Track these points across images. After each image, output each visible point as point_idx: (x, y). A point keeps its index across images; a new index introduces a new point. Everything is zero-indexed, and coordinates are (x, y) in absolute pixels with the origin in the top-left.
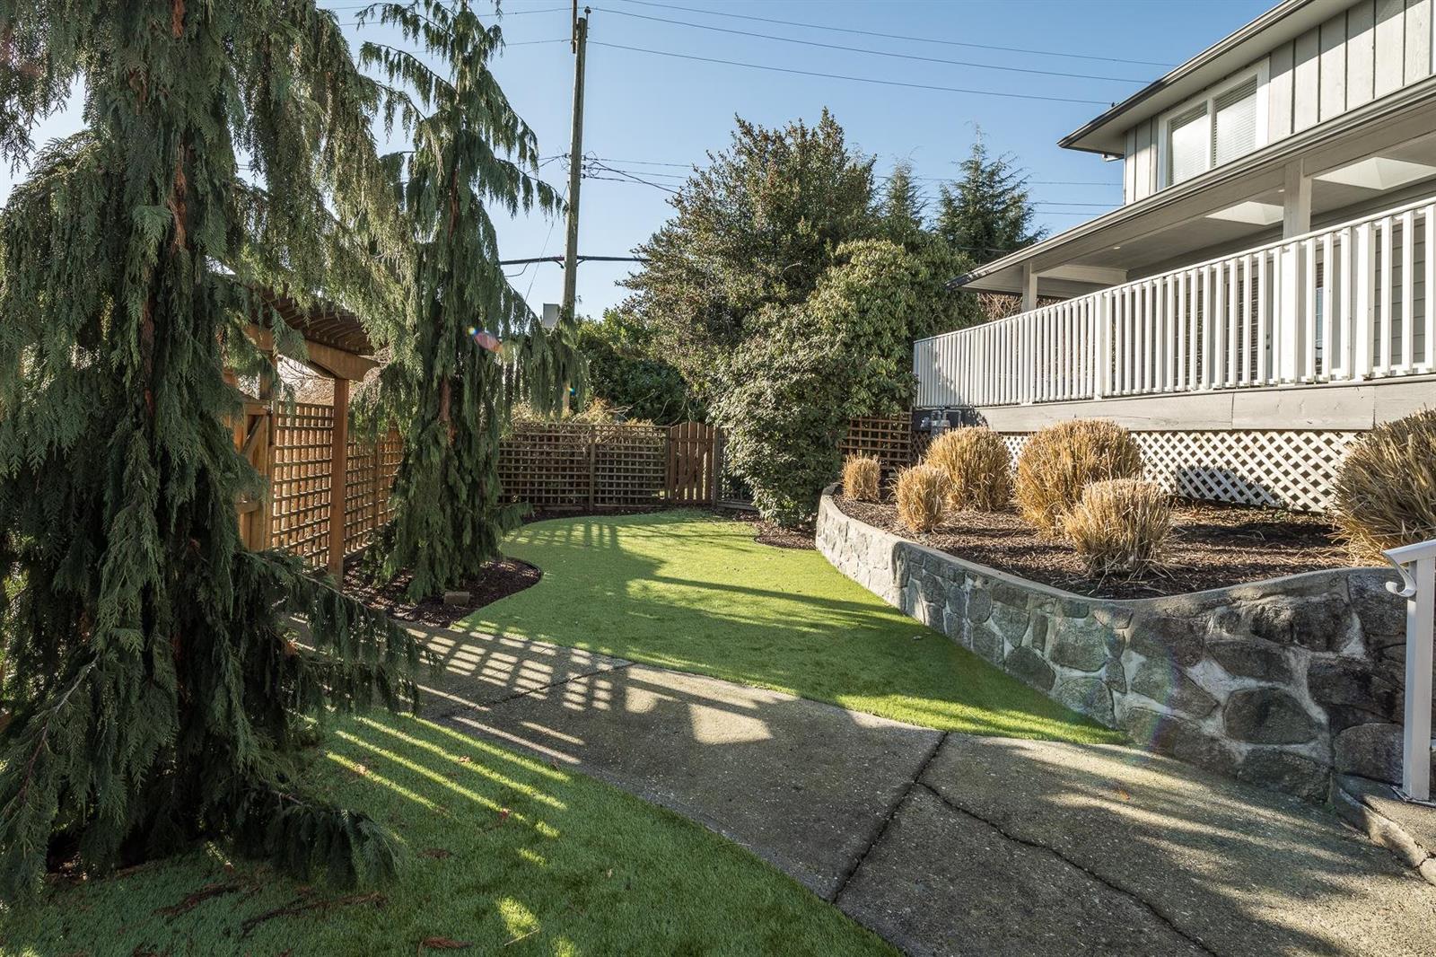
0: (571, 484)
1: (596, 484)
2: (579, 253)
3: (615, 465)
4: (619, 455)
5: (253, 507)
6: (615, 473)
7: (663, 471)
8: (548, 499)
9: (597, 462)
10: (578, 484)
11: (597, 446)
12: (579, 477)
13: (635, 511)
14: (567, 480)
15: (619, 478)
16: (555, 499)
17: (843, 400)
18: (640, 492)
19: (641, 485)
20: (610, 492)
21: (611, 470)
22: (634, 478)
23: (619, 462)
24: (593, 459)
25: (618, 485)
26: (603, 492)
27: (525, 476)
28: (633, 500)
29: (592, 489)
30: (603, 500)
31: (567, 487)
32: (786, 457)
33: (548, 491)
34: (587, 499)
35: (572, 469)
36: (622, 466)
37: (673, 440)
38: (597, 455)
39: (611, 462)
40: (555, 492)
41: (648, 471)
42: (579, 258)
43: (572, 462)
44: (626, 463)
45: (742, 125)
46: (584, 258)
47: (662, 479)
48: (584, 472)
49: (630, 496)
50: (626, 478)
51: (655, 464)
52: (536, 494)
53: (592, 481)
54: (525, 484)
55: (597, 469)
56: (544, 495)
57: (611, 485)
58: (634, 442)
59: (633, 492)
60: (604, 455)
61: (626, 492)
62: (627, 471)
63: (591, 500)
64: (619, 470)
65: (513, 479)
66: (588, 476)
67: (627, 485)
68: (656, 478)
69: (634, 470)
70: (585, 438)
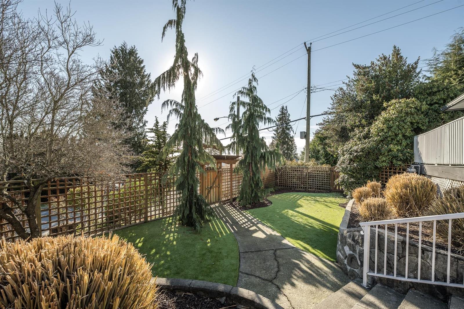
0: (302, 183)
1: (309, 184)
2: (311, 115)
3: (314, 178)
4: (315, 176)
5: (219, 186)
6: (314, 181)
7: (329, 181)
8: (295, 187)
9: (309, 177)
10: (304, 183)
11: (309, 173)
12: (304, 181)
13: (320, 192)
14: (301, 182)
15: (315, 182)
16: (297, 187)
17: (375, 161)
18: (322, 187)
19: (322, 185)
20: (313, 186)
21: (313, 180)
22: (320, 182)
23: (315, 178)
24: (307, 177)
25: (315, 184)
26: (311, 186)
27: (289, 180)
28: (320, 189)
29: (307, 185)
30: (311, 188)
31: (301, 184)
32: (352, 180)
33: (295, 185)
34: (306, 187)
35: (302, 179)
36: (316, 179)
37: (332, 171)
38: (309, 175)
39: (313, 178)
40: (297, 185)
41: (324, 180)
42: (311, 117)
43: (302, 177)
44: (318, 178)
45: (355, 66)
46: (312, 116)
47: (329, 183)
48: (305, 180)
49: (319, 187)
50: (318, 182)
51: (327, 179)
52: (292, 185)
53: (307, 183)
54: (289, 182)
55: (309, 179)
56: (294, 186)
57: (313, 184)
58: (320, 172)
59: (320, 187)
60: (311, 175)
61: (318, 186)
62: (318, 180)
63: (307, 188)
64: (315, 180)
65: (287, 181)
66: (306, 181)
67: (318, 184)
68: (327, 183)
69: (320, 180)
70: (305, 171)
